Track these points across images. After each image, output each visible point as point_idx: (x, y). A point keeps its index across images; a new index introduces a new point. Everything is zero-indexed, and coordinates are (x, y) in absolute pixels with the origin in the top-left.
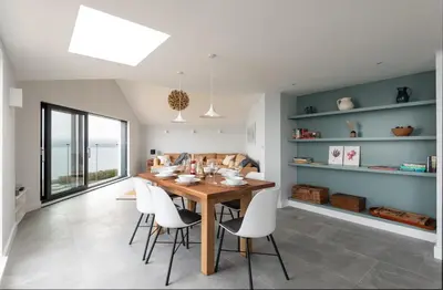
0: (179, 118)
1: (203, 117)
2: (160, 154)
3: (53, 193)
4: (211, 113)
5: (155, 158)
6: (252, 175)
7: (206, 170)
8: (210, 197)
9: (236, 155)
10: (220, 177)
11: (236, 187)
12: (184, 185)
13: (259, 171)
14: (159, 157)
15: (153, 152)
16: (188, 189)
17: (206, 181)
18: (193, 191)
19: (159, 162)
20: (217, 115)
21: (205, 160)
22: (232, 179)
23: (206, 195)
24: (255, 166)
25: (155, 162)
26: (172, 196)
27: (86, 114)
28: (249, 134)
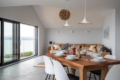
0: (66, 25)
1: (80, 23)
2: (54, 44)
3: (4, 62)
4: (84, 21)
5: (52, 46)
6: (108, 56)
7: (81, 53)
8: (85, 67)
9: (97, 45)
10: (89, 57)
11: (99, 62)
12: (70, 60)
13: (111, 54)
14: (54, 46)
15: (51, 43)
16: (73, 63)
17: (82, 59)
18: (75, 64)
19: (54, 48)
20: (88, 22)
21: (81, 47)
22: (97, 58)
23: (82, 66)
24: (109, 51)
25: (52, 48)
26: (64, 66)
27: (19, 23)
28: (105, 33)
